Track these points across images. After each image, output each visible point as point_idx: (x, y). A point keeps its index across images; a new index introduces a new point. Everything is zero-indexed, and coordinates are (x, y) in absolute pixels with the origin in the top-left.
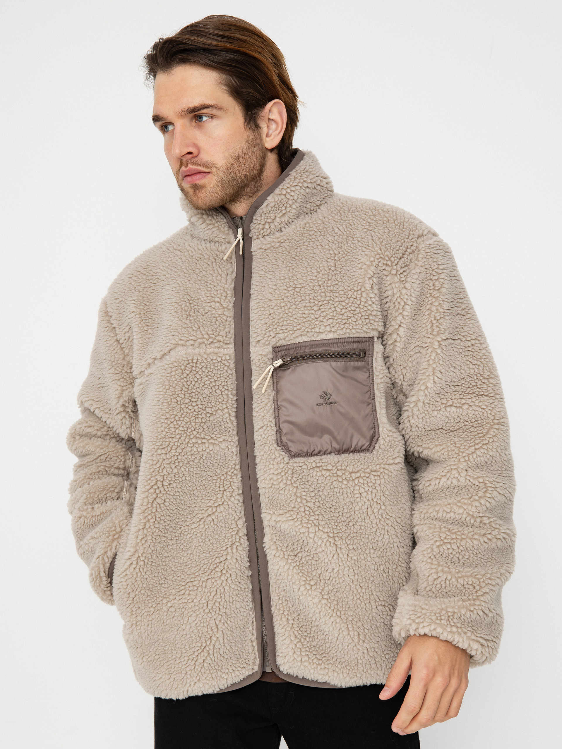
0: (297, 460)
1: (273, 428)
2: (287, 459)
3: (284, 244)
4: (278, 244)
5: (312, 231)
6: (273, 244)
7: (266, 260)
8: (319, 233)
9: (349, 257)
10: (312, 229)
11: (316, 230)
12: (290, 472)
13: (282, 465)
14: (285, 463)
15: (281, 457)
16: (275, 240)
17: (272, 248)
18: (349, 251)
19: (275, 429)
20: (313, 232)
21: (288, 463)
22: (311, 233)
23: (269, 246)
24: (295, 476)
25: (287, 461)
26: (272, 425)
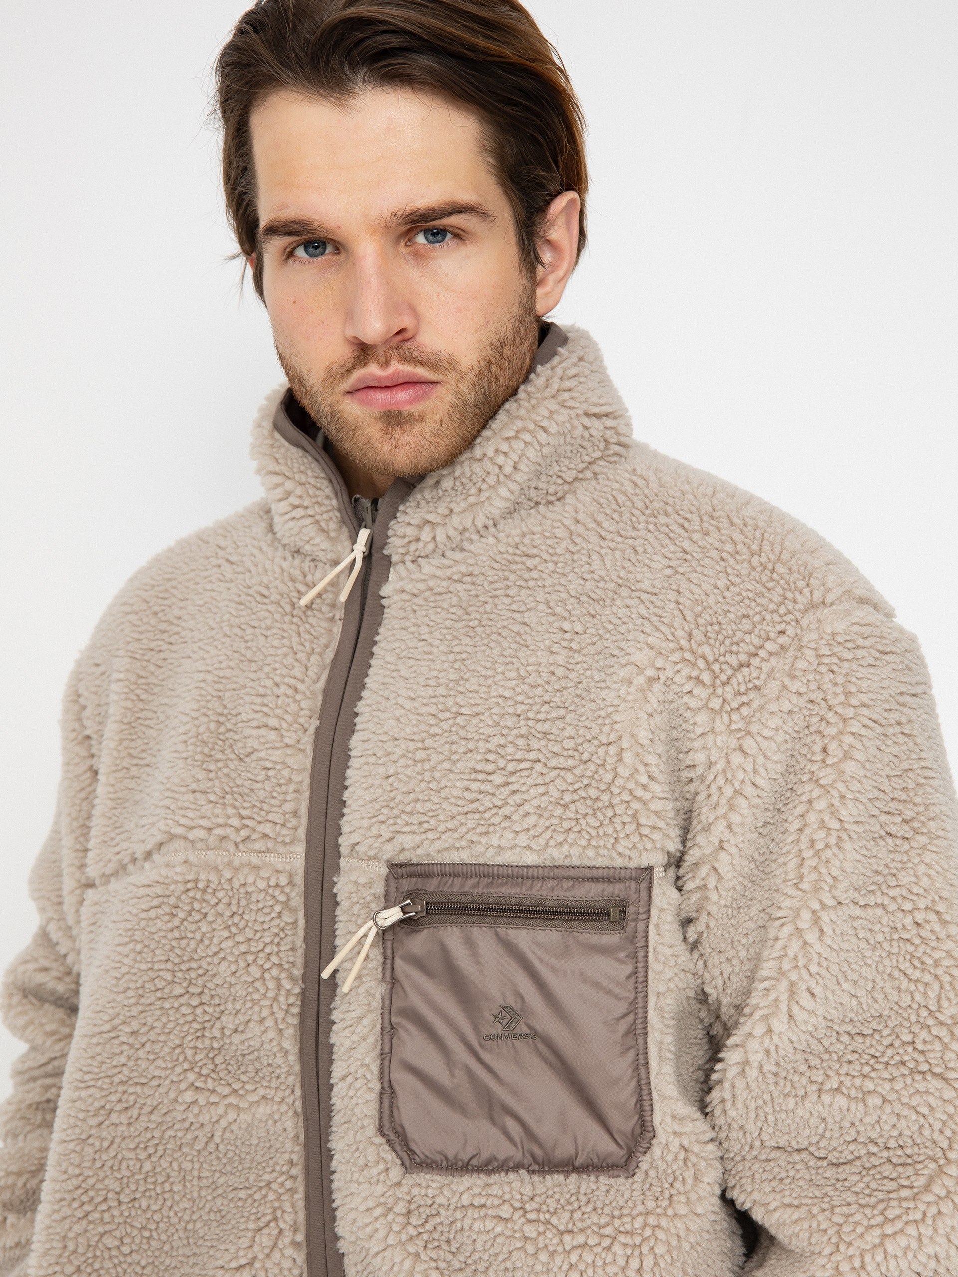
0: (423, 1178)
1: (370, 1085)
2: (396, 1172)
3: (459, 586)
4: (445, 584)
5: (534, 556)
6: (431, 583)
7: (408, 624)
8: (551, 566)
9: (606, 644)
10: (535, 551)
11: (546, 556)
12: (401, 1208)
13: (380, 1189)
14: (389, 1183)
15: (381, 1166)
16: (439, 573)
17: (428, 594)
18: (610, 627)
19: (377, 1087)
20: (537, 560)
21: (399, 1184)
22: (530, 563)
23: (422, 586)
24: (414, 1221)
25: (395, 1180)
26: (369, 1077)
